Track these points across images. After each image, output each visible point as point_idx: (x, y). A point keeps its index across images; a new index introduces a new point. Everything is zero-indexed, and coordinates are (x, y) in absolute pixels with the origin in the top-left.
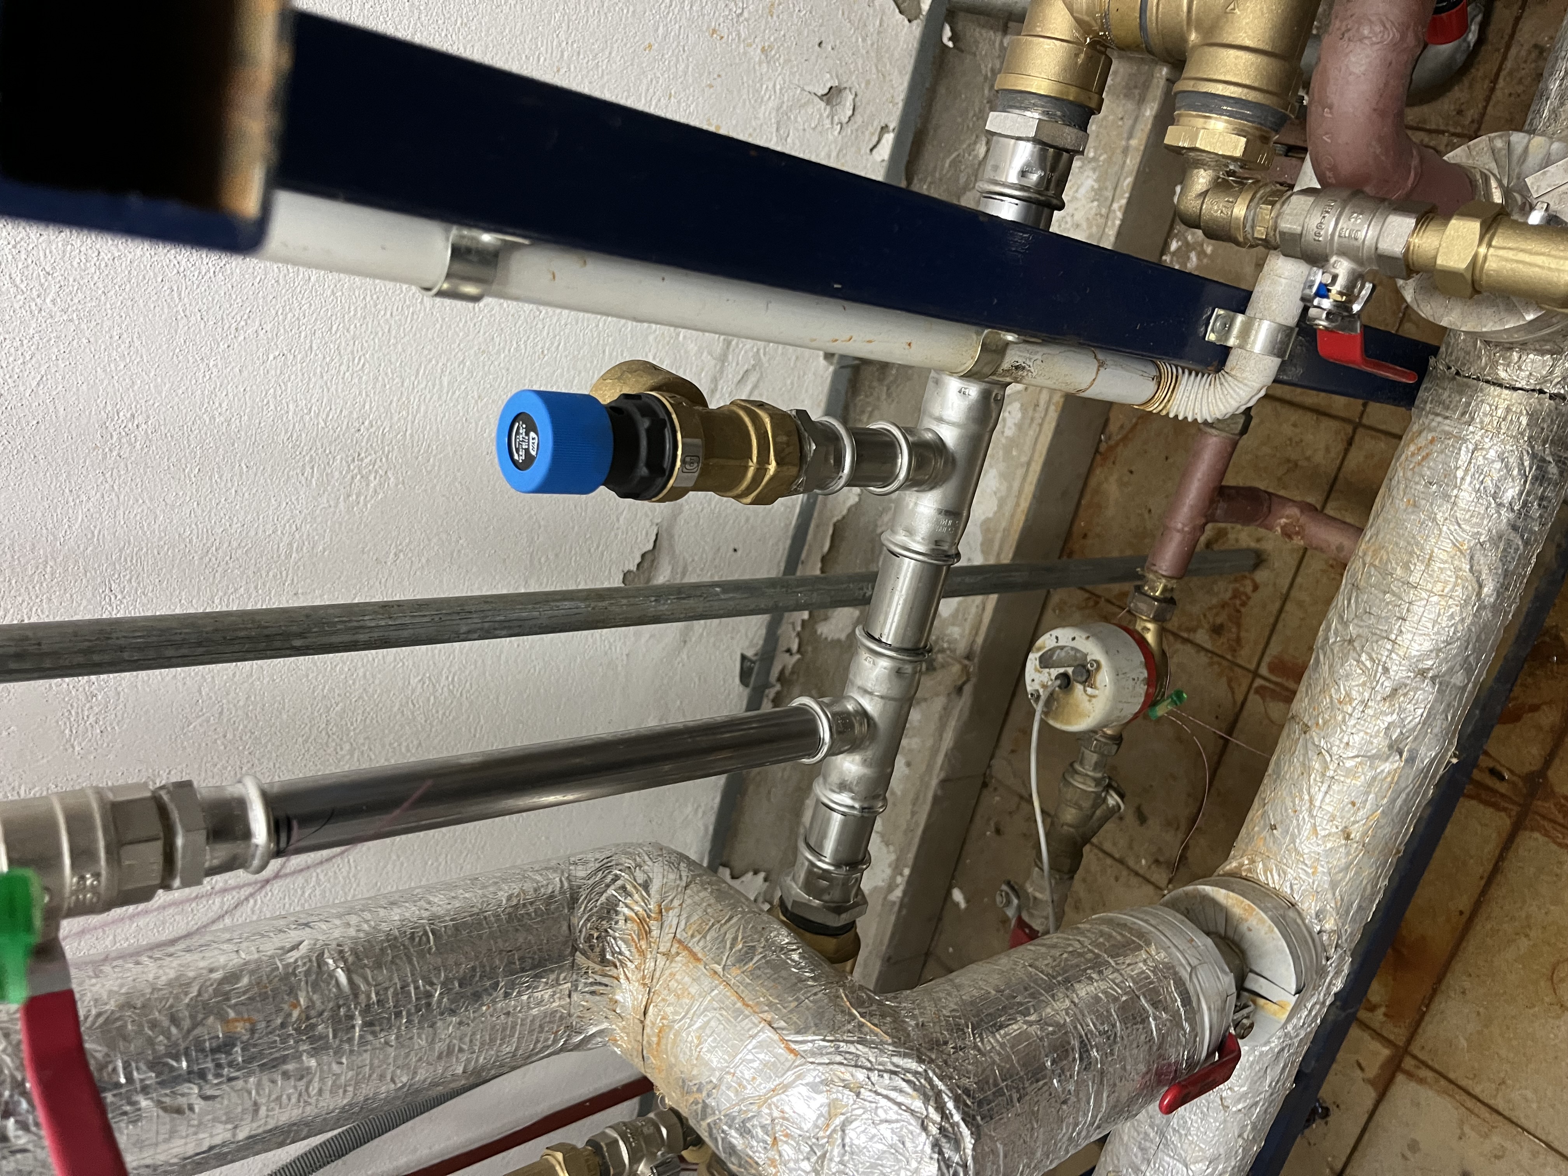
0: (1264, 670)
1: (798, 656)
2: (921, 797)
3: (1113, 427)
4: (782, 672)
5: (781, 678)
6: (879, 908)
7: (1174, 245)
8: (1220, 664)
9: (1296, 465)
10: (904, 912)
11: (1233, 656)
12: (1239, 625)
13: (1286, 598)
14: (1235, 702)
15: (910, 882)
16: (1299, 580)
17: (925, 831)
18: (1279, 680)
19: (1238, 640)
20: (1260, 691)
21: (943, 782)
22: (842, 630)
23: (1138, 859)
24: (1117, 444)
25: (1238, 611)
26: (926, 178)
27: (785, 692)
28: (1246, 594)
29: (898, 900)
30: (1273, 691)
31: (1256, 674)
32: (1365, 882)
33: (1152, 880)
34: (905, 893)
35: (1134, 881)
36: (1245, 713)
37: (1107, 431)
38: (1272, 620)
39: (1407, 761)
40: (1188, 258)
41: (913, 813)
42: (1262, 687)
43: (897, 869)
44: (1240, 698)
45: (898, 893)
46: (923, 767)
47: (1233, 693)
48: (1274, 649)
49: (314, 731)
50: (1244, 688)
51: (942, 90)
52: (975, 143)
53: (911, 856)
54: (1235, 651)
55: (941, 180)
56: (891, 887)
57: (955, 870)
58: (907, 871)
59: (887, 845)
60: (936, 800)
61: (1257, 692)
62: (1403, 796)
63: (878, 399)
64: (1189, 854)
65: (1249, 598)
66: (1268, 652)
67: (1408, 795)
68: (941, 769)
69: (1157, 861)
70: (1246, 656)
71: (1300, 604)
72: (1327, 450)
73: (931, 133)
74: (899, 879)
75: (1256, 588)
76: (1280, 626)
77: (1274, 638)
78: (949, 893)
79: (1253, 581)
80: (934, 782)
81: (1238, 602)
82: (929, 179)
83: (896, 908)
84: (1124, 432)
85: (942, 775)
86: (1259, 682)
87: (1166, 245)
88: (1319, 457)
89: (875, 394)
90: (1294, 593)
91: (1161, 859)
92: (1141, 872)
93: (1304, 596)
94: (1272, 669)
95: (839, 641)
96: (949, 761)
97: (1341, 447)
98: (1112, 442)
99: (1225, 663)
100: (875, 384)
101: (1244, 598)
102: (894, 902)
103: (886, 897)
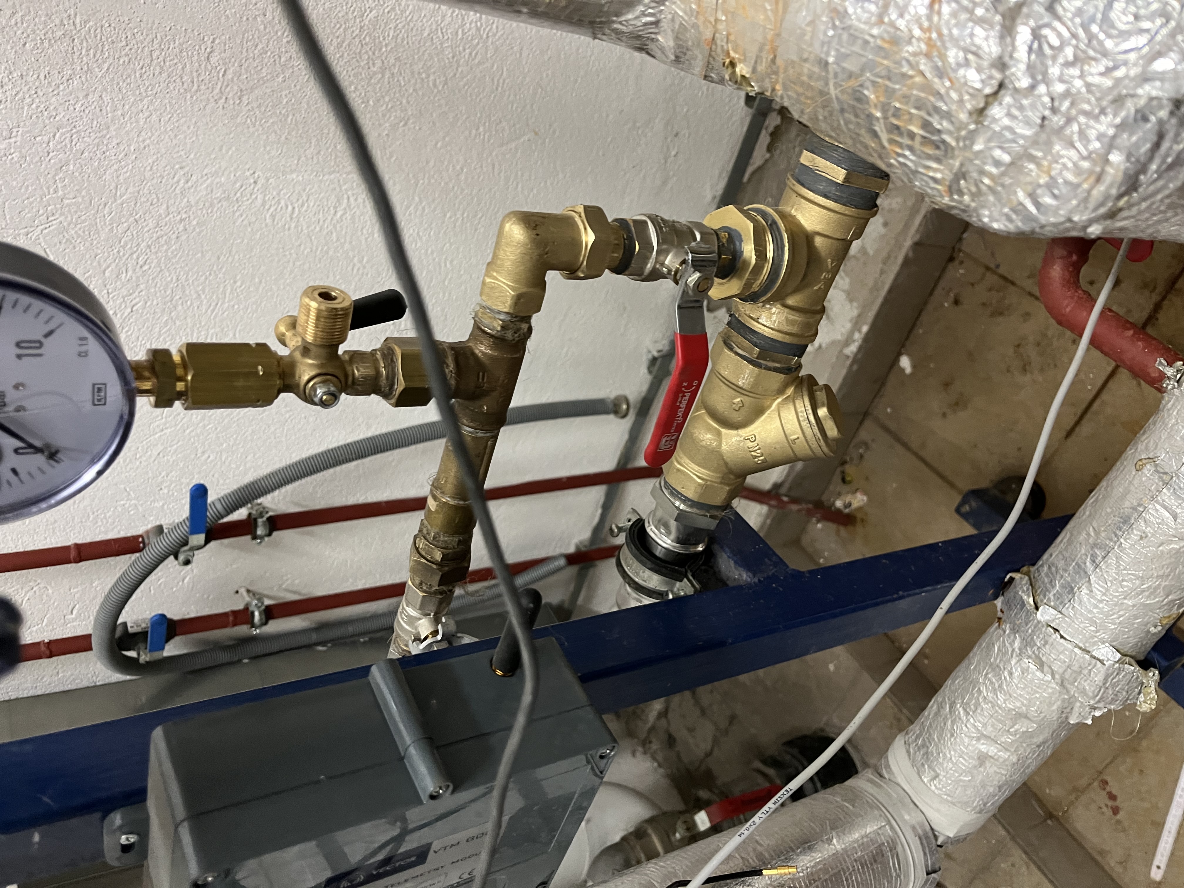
2: (892, 258)
6: (834, 360)
10: (855, 367)
15: (866, 339)
17: (890, 291)
29: (852, 356)
34: (860, 348)
43: (856, 324)
45: (853, 348)
53: (871, 315)
56: (848, 342)
57: (906, 339)
58: (865, 329)
60: (906, 262)
68: (917, 231)
74: (857, 335)
78: (896, 360)
80: (908, 243)
83: (848, 362)
85: (917, 238)
102: (848, 357)
103: (841, 351)
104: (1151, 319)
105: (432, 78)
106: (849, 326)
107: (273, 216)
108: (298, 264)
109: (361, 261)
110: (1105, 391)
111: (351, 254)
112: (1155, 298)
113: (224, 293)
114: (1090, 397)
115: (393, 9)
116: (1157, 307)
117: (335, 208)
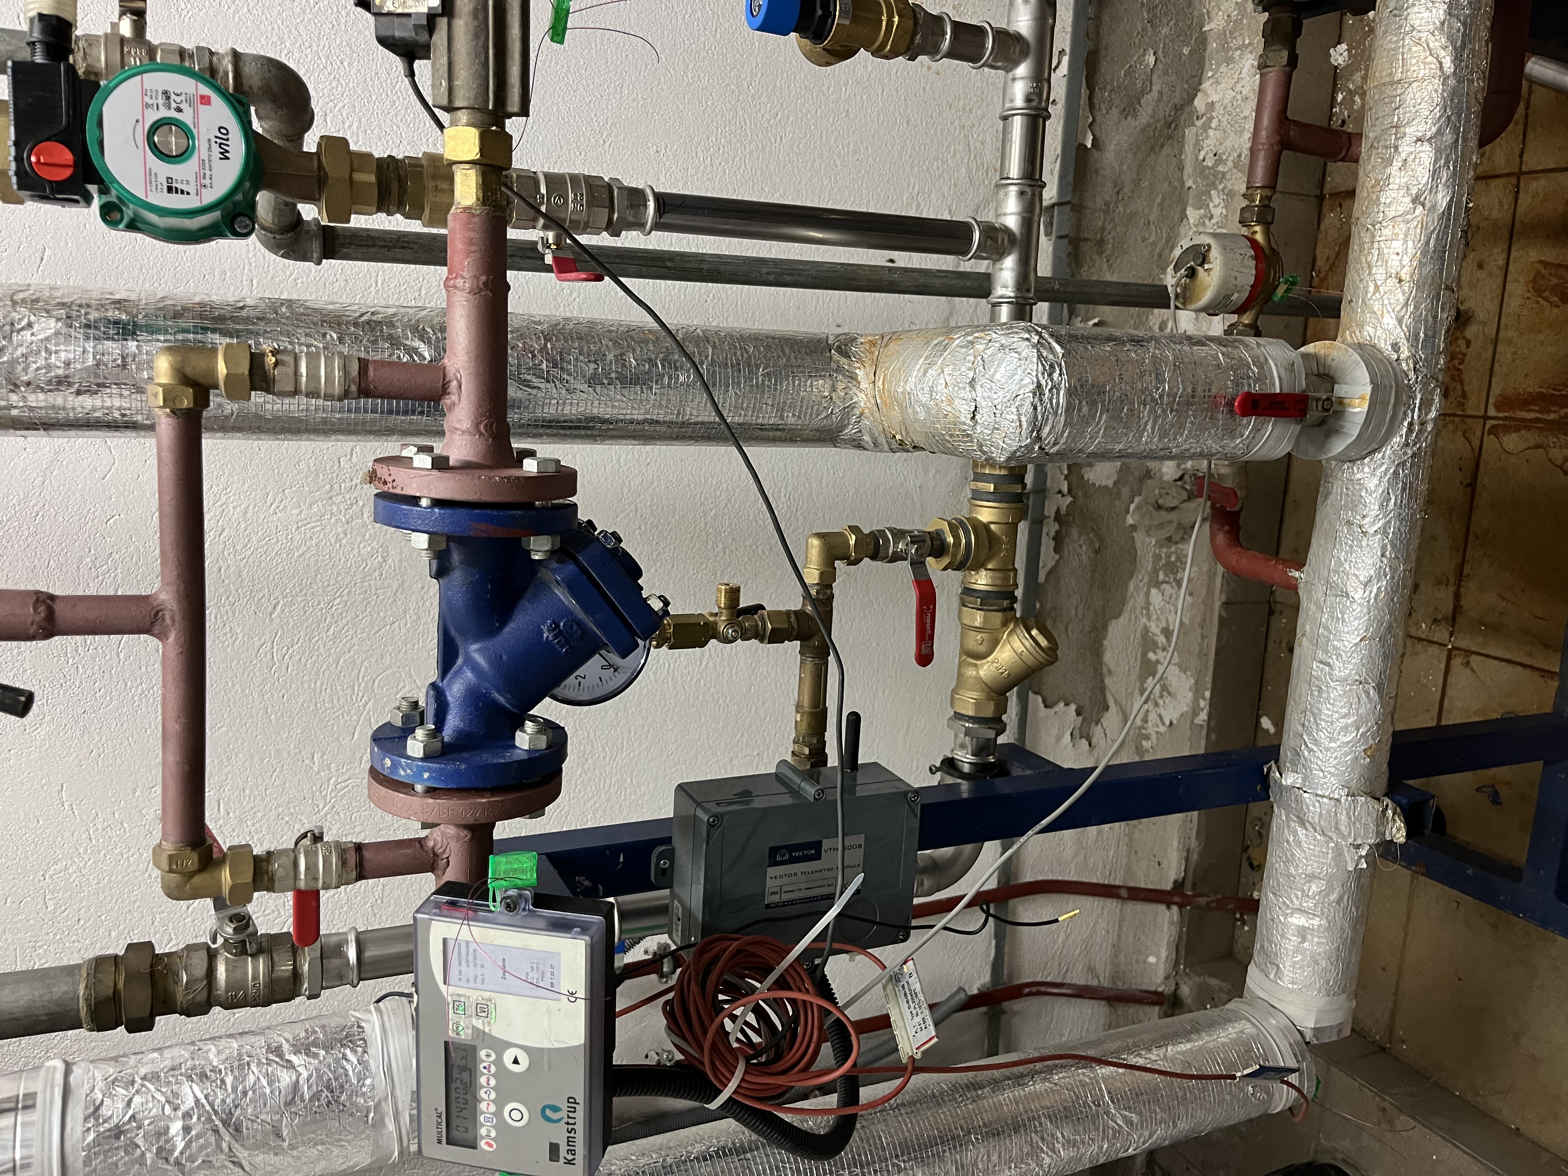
0: (1492, 412)
1: (1069, 499)
2: (1208, 622)
3: (1320, 263)
4: (1058, 512)
5: (1058, 517)
6: (1188, 732)
7: (1340, 97)
8: (1453, 422)
9: (1479, 228)
10: (1213, 737)
11: (1463, 410)
12: (1462, 382)
13: (1496, 342)
14: (1473, 449)
15: (1212, 705)
16: (1503, 321)
17: (1216, 653)
18: (1506, 414)
19: (1464, 395)
20: (1493, 431)
21: (1226, 604)
22: (1108, 478)
23: (1419, 628)
24: (1327, 275)
25: (1459, 370)
26: (1105, 88)
27: (1064, 530)
28: (1461, 353)
29: (1205, 724)
30: (1503, 425)
31: (1486, 417)
32: (1424, 313)
33: (1435, 639)
34: (1210, 715)
35: (1419, 647)
36: (1484, 456)
37: (1317, 268)
38: (1489, 366)
39: (1429, 210)
40: (1354, 102)
41: (1203, 637)
42: (1494, 426)
43: (1197, 692)
44: (1476, 444)
45: (1203, 716)
46: (1204, 591)
47: (1470, 443)
48: (1496, 390)
49: (698, 531)
50: (1478, 433)
51: (1106, 19)
52: (1144, 55)
53: (1209, 679)
54: (1463, 405)
55: (1120, 87)
56: (1195, 711)
57: (1259, 701)
58: (1208, 694)
59: (1185, 672)
60: (1221, 620)
61: (1490, 432)
62: (1434, 236)
63: (1101, 269)
64: (1463, 603)
65: (1465, 355)
66: (1491, 393)
67: (1438, 235)
68: (1221, 591)
69: (1435, 621)
70: (1474, 407)
71: (1509, 342)
72: (1501, 203)
73: (1103, 52)
74: (1202, 703)
75: (1468, 344)
76: (1497, 366)
77: (1494, 380)
78: (1258, 723)
79: (1465, 338)
80: (1217, 604)
81: (1456, 362)
82: (1109, 87)
83: (1204, 732)
84: (1331, 261)
85: (1224, 598)
86: (1490, 423)
87: (1334, 99)
88: (1495, 214)
89: (1097, 265)
90: (1502, 334)
91: (1439, 617)
92: (1424, 637)
93: (1511, 334)
94: (1498, 408)
95: (1106, 487)
96: (1228, 584)
97: (1511, 197)
98: (1322, 275)
99: (1457, 419)
100: (1095, 257)
101: (1460, 356)
102: (1202, 726)
103: (1192, 722)
104: (1457, 609)
105: (760, 548)
106: (1190, 695)
107: (655, 674)
108: (676, 710)
109: (725, 702)
110: (1448, 688)
111: (716, 696)
112: (1452, 589)
113: (622, 743)
114: (1438, 697)
115: (726, 506)
116: (1457, 596)
117: (701, 659)
